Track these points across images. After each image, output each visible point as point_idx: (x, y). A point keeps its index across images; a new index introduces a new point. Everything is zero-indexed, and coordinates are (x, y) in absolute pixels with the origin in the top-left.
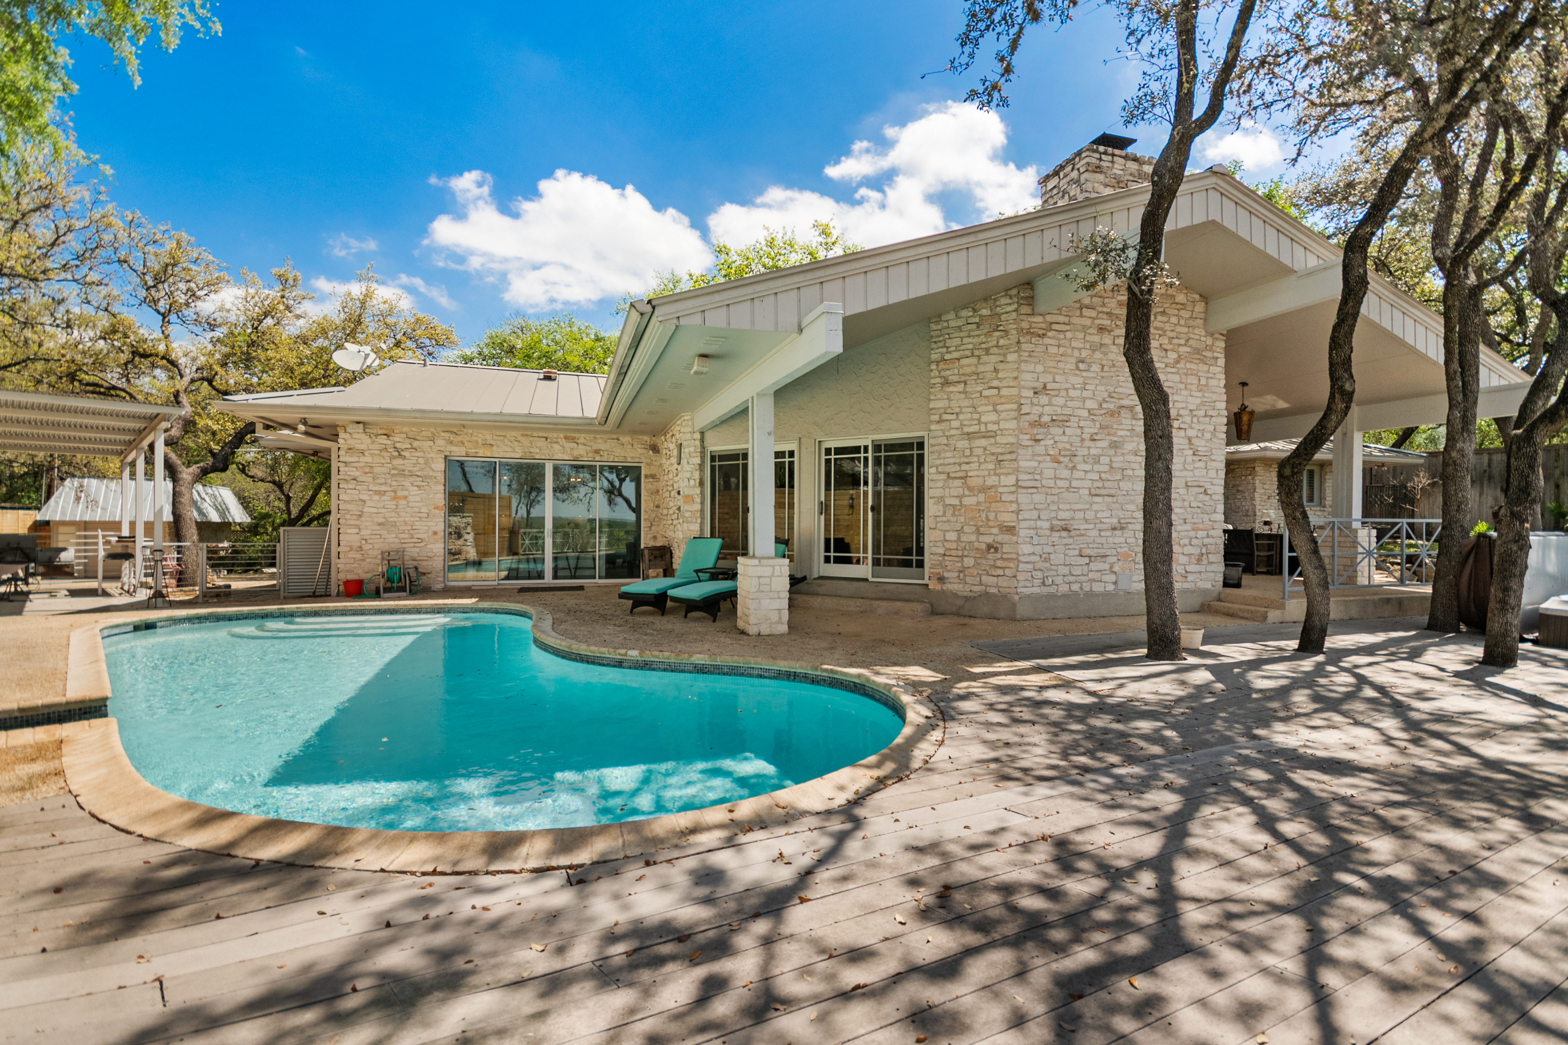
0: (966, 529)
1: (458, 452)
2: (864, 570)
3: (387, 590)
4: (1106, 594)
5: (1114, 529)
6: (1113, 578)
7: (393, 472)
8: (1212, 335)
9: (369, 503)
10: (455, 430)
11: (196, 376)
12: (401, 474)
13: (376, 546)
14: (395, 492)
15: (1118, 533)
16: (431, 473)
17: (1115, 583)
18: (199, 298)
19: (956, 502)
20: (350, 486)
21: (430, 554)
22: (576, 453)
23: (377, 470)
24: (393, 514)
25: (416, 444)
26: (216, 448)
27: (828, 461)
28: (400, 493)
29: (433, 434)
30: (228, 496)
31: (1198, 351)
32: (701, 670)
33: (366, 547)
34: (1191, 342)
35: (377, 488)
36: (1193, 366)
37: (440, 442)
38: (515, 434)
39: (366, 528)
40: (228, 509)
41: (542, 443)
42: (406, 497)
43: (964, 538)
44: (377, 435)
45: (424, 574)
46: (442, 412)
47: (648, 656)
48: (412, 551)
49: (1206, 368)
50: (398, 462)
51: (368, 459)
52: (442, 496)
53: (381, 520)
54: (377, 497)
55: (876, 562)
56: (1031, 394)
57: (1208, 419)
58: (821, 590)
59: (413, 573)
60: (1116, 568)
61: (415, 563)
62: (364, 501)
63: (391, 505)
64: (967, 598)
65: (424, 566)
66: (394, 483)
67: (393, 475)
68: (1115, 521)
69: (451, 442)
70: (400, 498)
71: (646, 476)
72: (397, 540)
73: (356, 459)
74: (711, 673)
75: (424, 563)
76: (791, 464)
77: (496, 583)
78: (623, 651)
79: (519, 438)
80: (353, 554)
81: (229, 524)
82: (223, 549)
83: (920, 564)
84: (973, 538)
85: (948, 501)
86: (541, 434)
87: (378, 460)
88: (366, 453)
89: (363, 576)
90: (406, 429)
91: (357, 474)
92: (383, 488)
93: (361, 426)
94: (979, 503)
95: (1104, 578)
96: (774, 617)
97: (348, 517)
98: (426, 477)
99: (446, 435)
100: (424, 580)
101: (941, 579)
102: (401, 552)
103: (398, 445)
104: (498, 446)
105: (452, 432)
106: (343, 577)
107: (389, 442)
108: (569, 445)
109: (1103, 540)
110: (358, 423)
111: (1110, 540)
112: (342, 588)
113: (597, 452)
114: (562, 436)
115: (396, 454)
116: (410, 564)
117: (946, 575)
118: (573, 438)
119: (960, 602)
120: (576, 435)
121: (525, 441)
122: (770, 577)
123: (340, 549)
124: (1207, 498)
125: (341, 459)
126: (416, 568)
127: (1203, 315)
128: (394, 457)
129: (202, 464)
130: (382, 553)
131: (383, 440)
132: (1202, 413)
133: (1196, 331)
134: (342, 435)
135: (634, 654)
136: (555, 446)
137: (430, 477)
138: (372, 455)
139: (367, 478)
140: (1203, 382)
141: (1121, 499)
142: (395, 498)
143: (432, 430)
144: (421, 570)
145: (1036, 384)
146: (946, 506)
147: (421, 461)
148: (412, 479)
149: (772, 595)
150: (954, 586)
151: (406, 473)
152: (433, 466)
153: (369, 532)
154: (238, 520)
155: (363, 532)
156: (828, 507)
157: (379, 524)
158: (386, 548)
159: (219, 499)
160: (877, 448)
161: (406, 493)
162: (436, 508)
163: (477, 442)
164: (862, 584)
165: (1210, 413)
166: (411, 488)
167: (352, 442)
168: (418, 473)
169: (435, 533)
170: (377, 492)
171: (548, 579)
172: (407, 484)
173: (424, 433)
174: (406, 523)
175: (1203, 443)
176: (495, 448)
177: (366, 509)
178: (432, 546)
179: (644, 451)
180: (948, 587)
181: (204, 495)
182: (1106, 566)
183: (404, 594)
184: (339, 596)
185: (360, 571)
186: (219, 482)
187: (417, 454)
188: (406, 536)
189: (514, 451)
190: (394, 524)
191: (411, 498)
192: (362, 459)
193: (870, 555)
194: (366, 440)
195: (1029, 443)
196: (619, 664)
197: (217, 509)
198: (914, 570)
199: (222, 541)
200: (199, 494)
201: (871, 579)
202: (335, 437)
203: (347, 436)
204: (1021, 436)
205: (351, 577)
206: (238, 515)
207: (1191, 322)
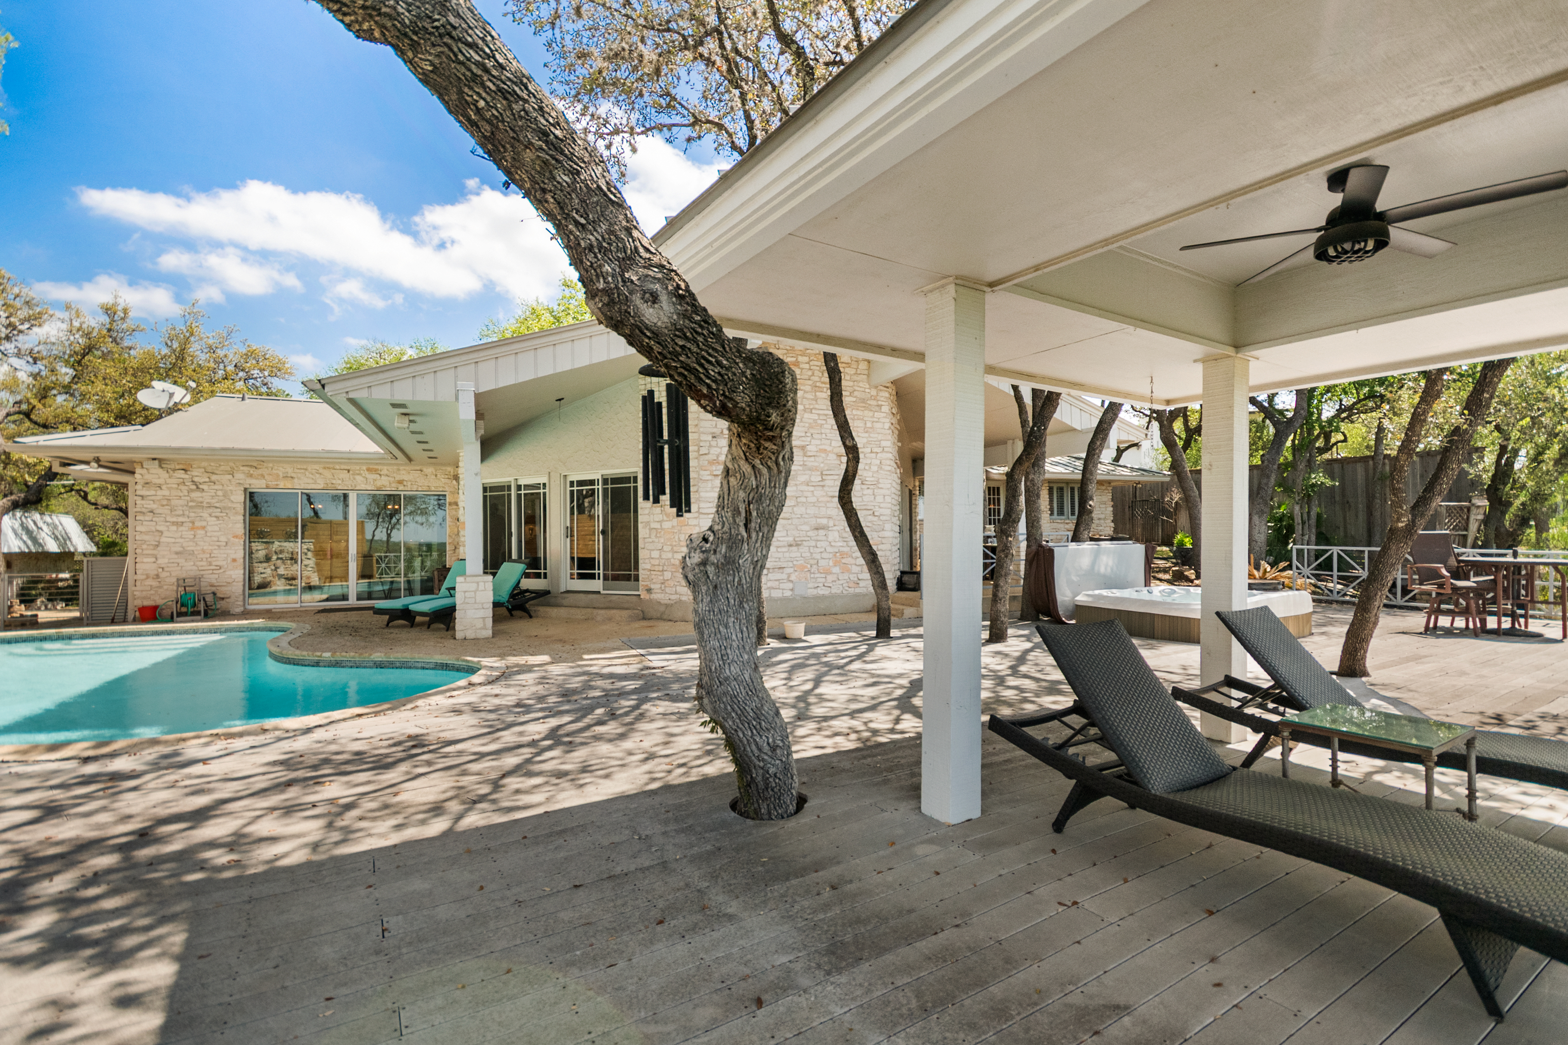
0: (665, 548)
1: (258, 485)
2: (596, 585)
3: (180, 614)
4: (784, 599)
5: (791, 545)
6: (790, 585)
7: (191, 504)
8: (876, 387)
9: (166, 534)
10: (255, 464)
11: (12, 410)
12: (200, 505)
13: (174, 574)
14: (193, 523)
15: (794, 549)
16: (230, 505)
17: (792, 590)
18: (21, 332)
19: (657, 526)
20: (147, 518)
21: (230, 580)
22: (379, 484)
23: (174, 502)
24: (191, 543)
25: (214, 478)
26: (31, 480)
27: (572, 492)
28: (198, 524)
29: (232, 468)
30: (70, 525)
31: (863, 401)
32: (380, 665)
33: (163, 575)
34: (856, 393)
35: (174, 519)
36: (859, 413)
37: (239, 476)
38: (316, 467)
39: (163, 557)
40: (70, 539)
41: (344, 475)
42: (204, 528)
43: (664, 556)
44: (174, 470)
45: (223, 599)
46: (233, 449)
47: (339, 657)
48: (211, 577)
49: (871, 414)
50: (196, 495)
51: (166, 493)
52: (241, 525)
53: (180, 549)
54: (174, 528)
55: (606, 578)
56: (710, 438)
57: (873, 455)
58: (565, 602)
59: (209, 598)
60: (793, 578)
61: (214, 589)
62: (161, 532)
63: (189, 534)
64: (667, 605)
65: (222, 592)
66: (192, 515)
67: (191, 507)
68: (791, 539)
69: (251, 476)
70: (198, 528)
71: (450, 504)
72: (195, 568)
73: (153, 493)
74: (388, 667)
75: (223, 589)
76: (545, 494)
77: (298, 605)
78: (319, 654)
79: (321, 471)
80: (150, 582)
81: (71, 555)
82: (62, 580)
83: (637, 579)
84: (670, 555)
85: (653, 525)
86: (343, 467)
87: (174, 493)
88: (164, 487)
89: (159, 602)
90: (204, 464)
91: (154, 506)
92: (181, 519)
93: (157, 462)
94: (673, 527)
95: (782, 586)
96: (479, 624)
97: (144, 547)
98: (225, 508)
99: (246, 469)
100: (221, 605)
101: (649, 590)
102: (198, 579)
103: (196, 479)
104: (299, 478)
105: (251, 466)
106: (139, 603)
107: (186, 476)
108: (371, 477)
109: (780, 555)
110: (154, 459)
111: (787, 555)
112: (137, 614)
113: (400, 482)
114: (364, 468)
115: (194, 487)
116: (206, 589)
117: (652, 586)
118: (376, 470)
119: (662, 609)
120: (379, 467)
121: (327, 474)
122: (475, 592)
123: (136, 577)
124: (875, 519)
125: (138, 493)
126: (214, 594)
127: (866, 372)
128: (192, 490)
129: (13, 497)
130: (178, 580)
131: (181, 474)
132: (869, 450)
133: (861, 384)
134: (138, 470)
135: (327, 655)
136: (358, 478)
137: (229, 508)
138: (169, 489)
139: (166, 510)
140: (869, 425)
141: (795, 521)
142: (192, 529)
143: (232, 464)
144: (219, 595)
145: (715, 430)
146: (651, 529)
147: (220, 493)
148: (211, 510)
149: (476, 606)
150: (657, 596)
151: (205, 504)
152: (232, 498)
153: (166, 561)
154: (81, 549)
155: (160, 561)
156: (572, 531)
157: (177, 553)
158: (184, 575)
159: (60, 528)
160: (605, 481)
161: (204, 524)
162: (236, 537)
163: (278, 475)
164: (594, 596)
165: (875, 450)
166: (209, 519)
167: (148, 477)
168: (217, 505)
169: (234, 560)
170: (173, 523)
171: (352, 601)
172: (205, 515)
173: (222, 468)
174: (203, 551)
175: (870, 474)
176: (296, 480)
177: (163, 539)
178: (231, 572)
179: (448, 481)
180: (654, 596)
181: (40, 524)
182: (784, 576)
183: (199, 618)
184: (135, 621)
185: (157, 598)
186: (62, 509)
187: (216, 487)
188: (204, 563)
189: (315, 483)
190: (192, 553)
191: (209, 528)
192: (159, 493)
193: (601, 571)
194: (163, 474)
195: (710, 478)
196: (317, 664)
197: (56, 538)
198: (632, 583)
199: (63, 571)
200: (35, 523)
201: (602, 592)
202: (133, 473)
203: (144, 471)
204: (702, 473)
205: (147, 603)
206: (81, 543)
207: (855, 378)
